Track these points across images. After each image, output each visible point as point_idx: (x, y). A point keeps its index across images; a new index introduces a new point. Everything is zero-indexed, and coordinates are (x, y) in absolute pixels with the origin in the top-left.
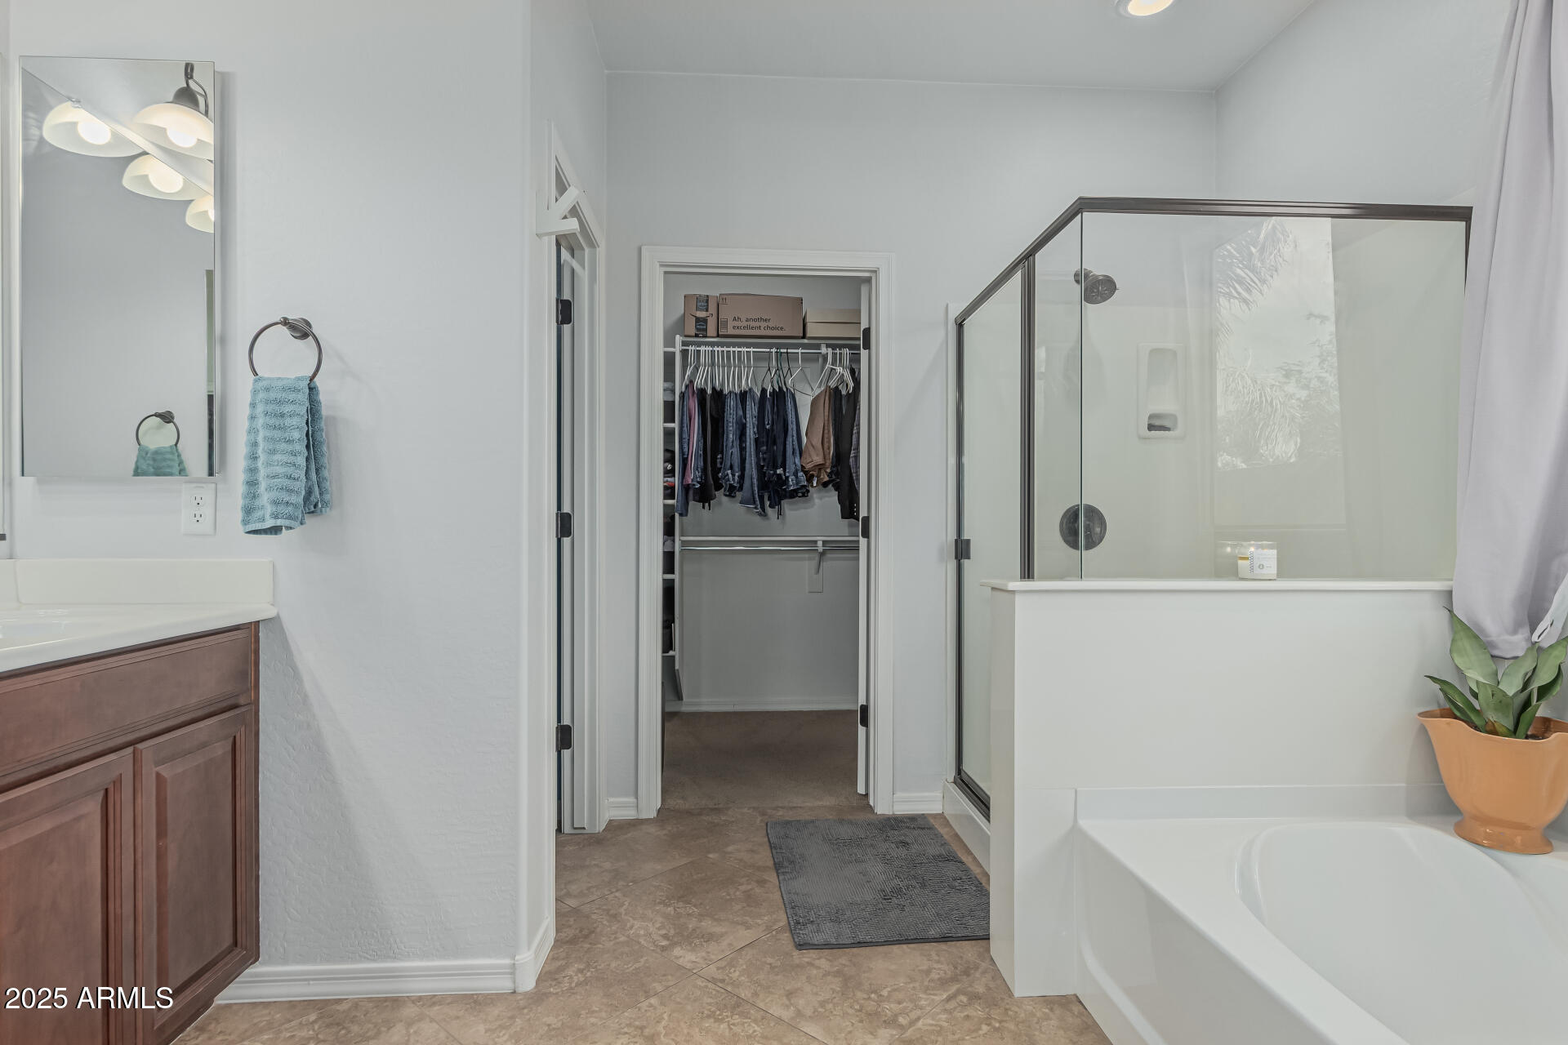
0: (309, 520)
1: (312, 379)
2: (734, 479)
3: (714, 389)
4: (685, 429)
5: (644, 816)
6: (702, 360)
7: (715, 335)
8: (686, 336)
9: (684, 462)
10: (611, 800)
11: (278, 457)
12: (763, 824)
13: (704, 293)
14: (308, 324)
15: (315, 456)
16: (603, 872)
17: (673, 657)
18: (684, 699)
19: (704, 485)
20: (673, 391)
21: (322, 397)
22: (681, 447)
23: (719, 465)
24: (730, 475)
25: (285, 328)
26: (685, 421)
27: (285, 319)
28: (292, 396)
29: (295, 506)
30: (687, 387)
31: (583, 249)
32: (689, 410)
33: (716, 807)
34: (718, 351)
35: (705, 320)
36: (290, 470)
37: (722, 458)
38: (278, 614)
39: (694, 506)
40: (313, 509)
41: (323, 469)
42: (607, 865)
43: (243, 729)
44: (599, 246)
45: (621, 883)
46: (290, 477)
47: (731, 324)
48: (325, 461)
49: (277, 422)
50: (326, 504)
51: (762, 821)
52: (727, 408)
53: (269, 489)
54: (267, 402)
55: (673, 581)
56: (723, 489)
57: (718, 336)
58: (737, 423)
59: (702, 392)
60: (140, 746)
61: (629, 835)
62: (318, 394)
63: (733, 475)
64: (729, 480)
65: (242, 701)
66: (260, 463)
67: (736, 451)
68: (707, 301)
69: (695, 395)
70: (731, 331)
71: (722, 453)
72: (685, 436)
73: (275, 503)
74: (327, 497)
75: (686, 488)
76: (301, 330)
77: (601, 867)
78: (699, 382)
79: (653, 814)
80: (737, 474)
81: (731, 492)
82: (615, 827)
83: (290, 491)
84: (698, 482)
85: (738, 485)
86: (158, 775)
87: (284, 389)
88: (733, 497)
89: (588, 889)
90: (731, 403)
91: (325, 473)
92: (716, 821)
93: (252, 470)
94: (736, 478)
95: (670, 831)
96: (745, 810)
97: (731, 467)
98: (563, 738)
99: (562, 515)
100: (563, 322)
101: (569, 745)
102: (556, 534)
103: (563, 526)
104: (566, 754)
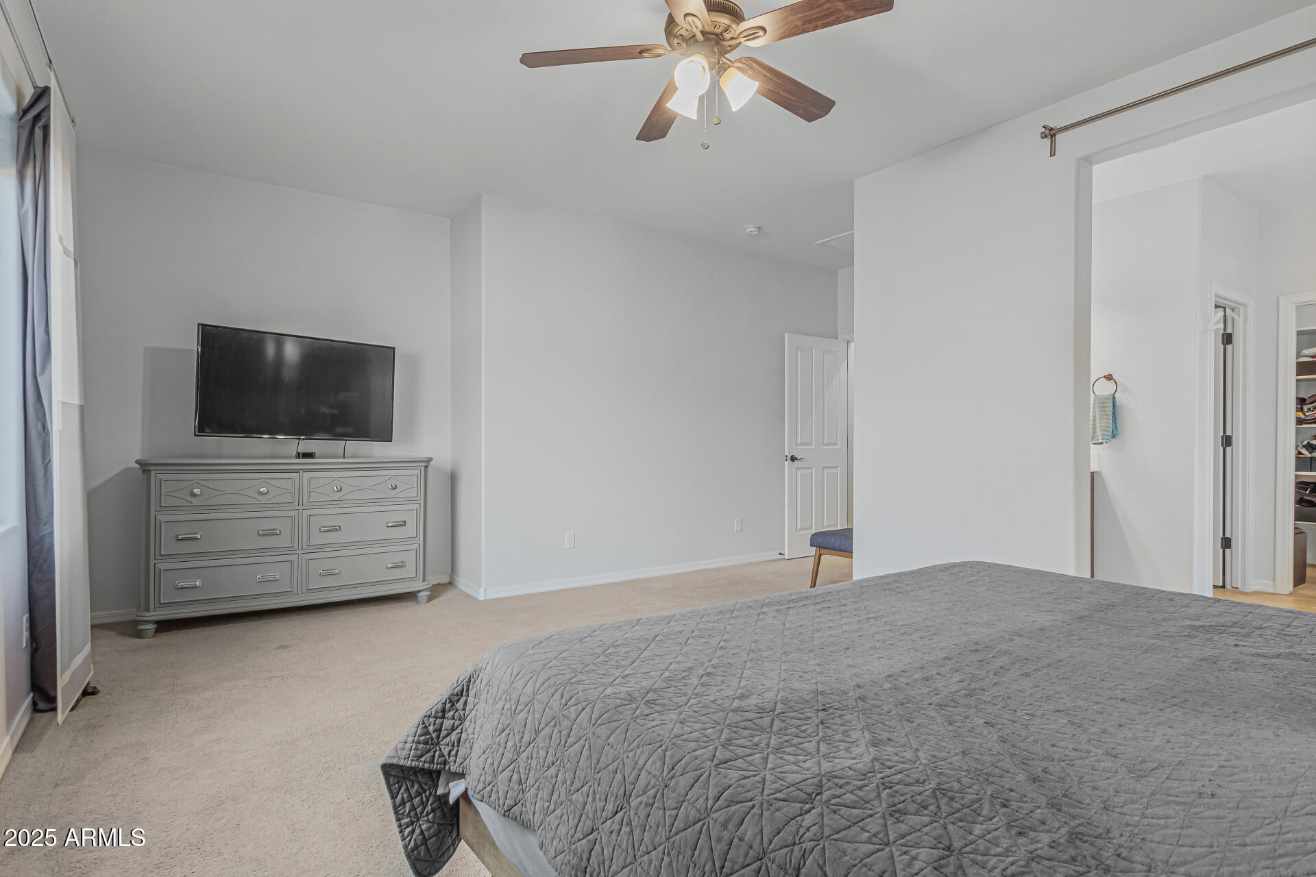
0: (1112, 440)
1: (1114, 394)
5: (1279, 592)
10: (1258, 580)
11: (1103, 420)
14: (1111, 375)
21: (1117, 401)
25: (1104, 378)
27: (1105, 375)
28: (1107, 401)
29: (1108, 436)
31: (1239, 308)
36: (1107, 424)
38: (1101, 470)
44: (1249, 305)
46: (1107, 427)
49: (1103, 409)
50: (1118, 435)
53: (1100, 431)
54: (1099, 403)
62: (1115, 399)
66: (1097, 422)
73: (1103, 435)
74: (1118, 433)
76: (1109, 377)
79: (1286, 593)
83: (1107, 431)
87: (1105, 399)
93: (1094, 425)
98: (1226, 543)
99: (1226, 436)
100: (1227, 344)
101: (1230, 548)
102: (1222, 445)
103: (1227, 441)
104: (1228, 551)
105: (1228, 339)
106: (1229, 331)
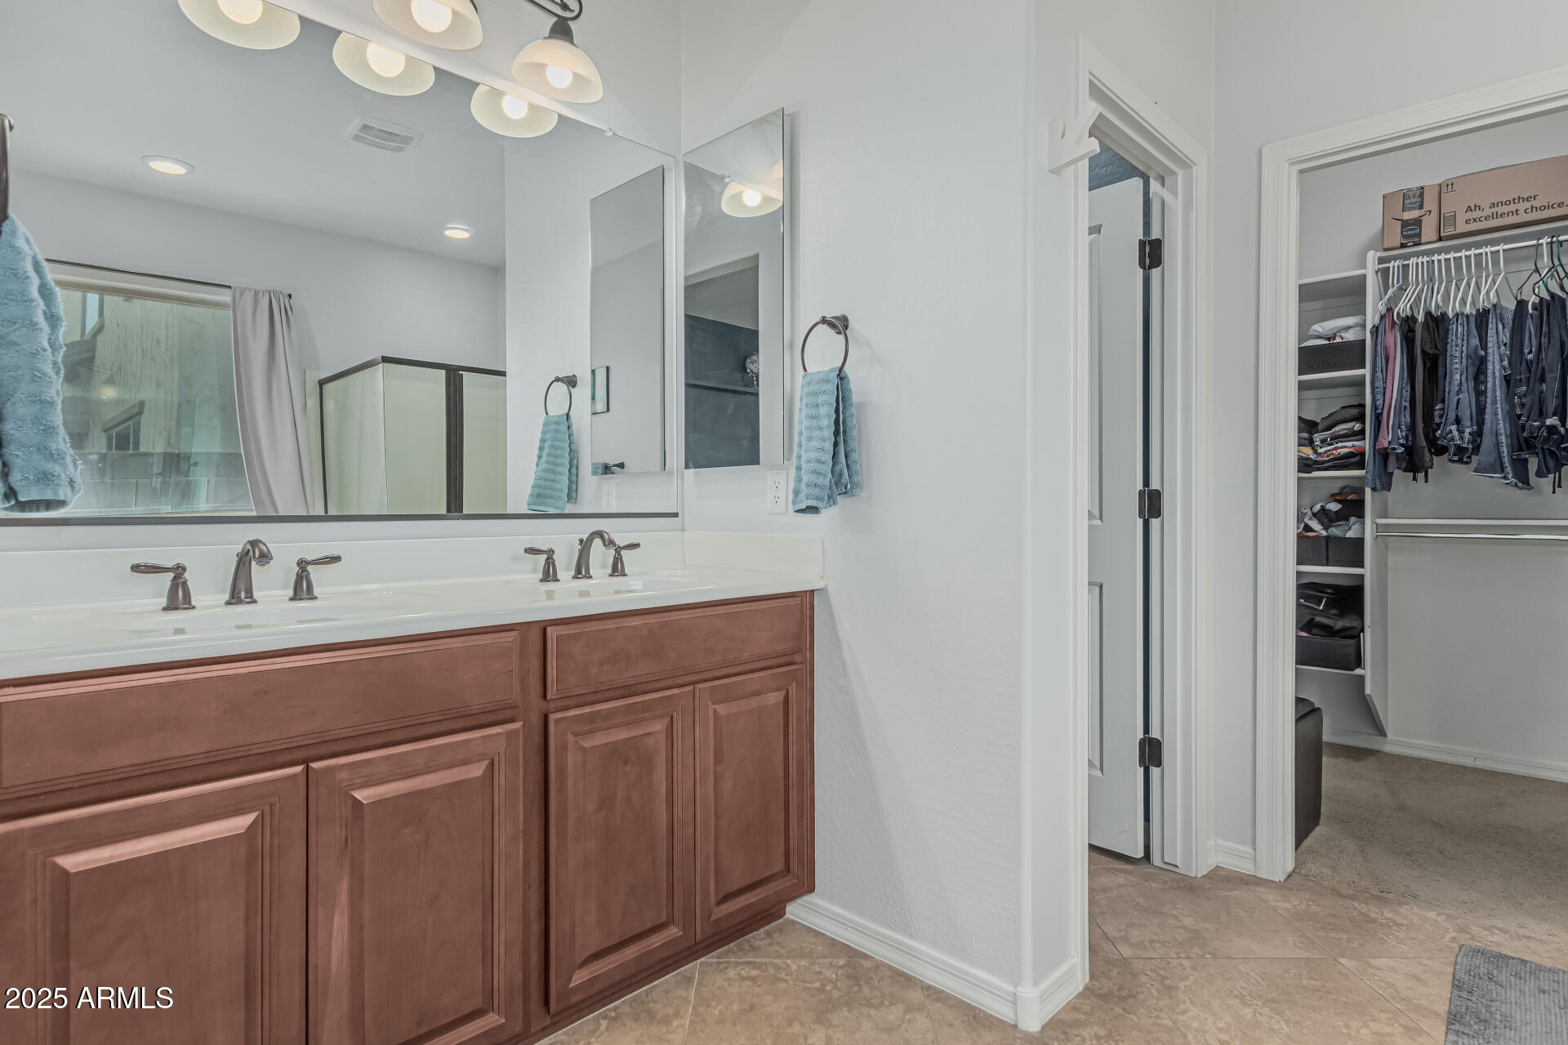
0: (841, 500)
1: (841, 369)
2: (1462, 438)
3: (1428, 314)
4: (1379, 374)
5: (1264, 875)
6: (1412, 277)
7: (1435, 237)
8: (1386, 250)
9: (1378, 419)
10: (1220, 842)
11: (813, 444)
12: (1456, 947)
13: (1414, 184)
14: (846, 320)
15: (844, 440)
16: (1179, 927)
17: (1362, 677)
18: (1390, 736)
19: (1410, 450)
20: (1364, 326)
21: (853, 385)
22: (1374, 400)
23: (1437, 420)
24: (1456, 433)
25: (825, 326)
26: (1379, 364)
27: (824, 317)
28: (824, 387)
29: (822, 488)
30: (1382, 317)
31: (1174, 174)
32: (1386, 348)
33: (1384, 895)
34: (1439, 261)
35: (1418, 222)
36: (820, 455)
37: (1442, 409)
38: (826, 585)
39: (1400, 478)
40: (844, 490)
41: (853, 453)
42: (1188, 921)
43: (794, 684)
44: (1195, 164)
45: (1196, 950)
46: (819, 461)
47: (1461, 218)
48: (853, 445)
50: (855, 485)
51: (1453, 939)
52: (1451, 337)
53: (806, 472)
54: (808, 395)
55: (1362, 577)
56: (1447, 454)
57: (1440, 239)
58: (1468, 357)
59: (1409, 322)
60: (699, 686)
61: (1235, 893)
62: (848, 383)
63: (1461, 432)
64: (1452, 439)
65: (797, 658)
66: (803, 451)
67: (1467, 398)
68: (1421, 195)
69: (1397, 328)
70: (1461, 227)
71: (1443, 401)
72: (1379, 384)
73: (808, 485)
74: (856, 479)
75: (1384, 455)
76: (840, 325)
77: (1179, 921)
78: (1403, 308)
79: (1279, 877)
80: (1468, 430)
81: (1462, 455)
82: (1221, 878)
83: (818, 474)
84: (1402, 445)
85: (1471, 446)
86: (715, 711)
87: (820, 381)
88: (1467, 463)
89: (1152, 942)
90: (1457, 331)
91: (854, 456)
92: (1372, 915)
93: (799, 457)
94: (1467, 435)
95: (1294, 906)
96: (1432, 915)
97: (1458, 421)
98: (1151, 752)
99: (1150, 492)
100: (1150, 267)
101: (1159, 764)
102: (1141, 514)
103: (1151, 504)
104: (1155, 771)
105: (1151, 254)
106: (1155, 234)
